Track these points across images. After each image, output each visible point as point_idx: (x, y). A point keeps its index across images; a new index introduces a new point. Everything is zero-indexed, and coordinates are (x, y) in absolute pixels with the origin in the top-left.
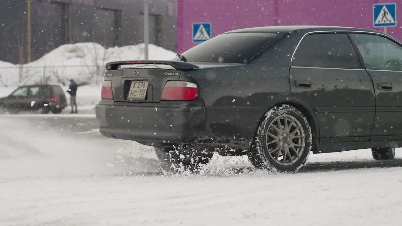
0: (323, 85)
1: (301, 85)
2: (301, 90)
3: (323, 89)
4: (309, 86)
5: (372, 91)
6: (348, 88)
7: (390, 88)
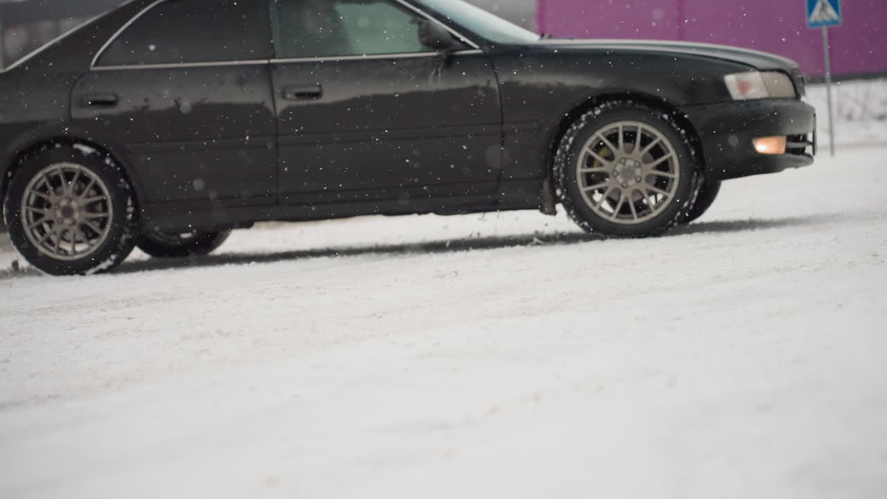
0: (146, 100)
1: (95, 103)
2: (95, 113)
3: (146, 108)
4: (111, 104)
5: (269, 105)
6: (206, 102)
7: (317, 95)
